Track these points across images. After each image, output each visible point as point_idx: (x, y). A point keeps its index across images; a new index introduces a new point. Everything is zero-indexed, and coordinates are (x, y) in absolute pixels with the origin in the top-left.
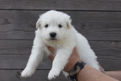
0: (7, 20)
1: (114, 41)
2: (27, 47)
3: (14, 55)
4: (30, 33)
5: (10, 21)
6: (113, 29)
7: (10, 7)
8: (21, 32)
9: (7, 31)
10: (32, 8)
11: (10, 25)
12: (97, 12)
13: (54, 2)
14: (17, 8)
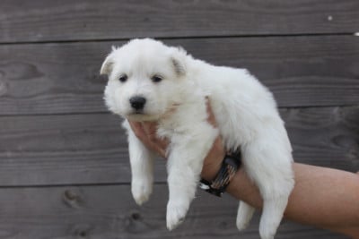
0: (34, 68)
1: (295, 108)
2: (86, 132)
3: (54, 151)
4: (91, 96)
5: (41, 69)
6: (293, 79)
7: (39, 37)
8: (71, 95)
9: (36, 95)
10: (93, 36)
11: (42, 80)
12: (252, 38)
13: (147, 20)
14: (58, 37)
